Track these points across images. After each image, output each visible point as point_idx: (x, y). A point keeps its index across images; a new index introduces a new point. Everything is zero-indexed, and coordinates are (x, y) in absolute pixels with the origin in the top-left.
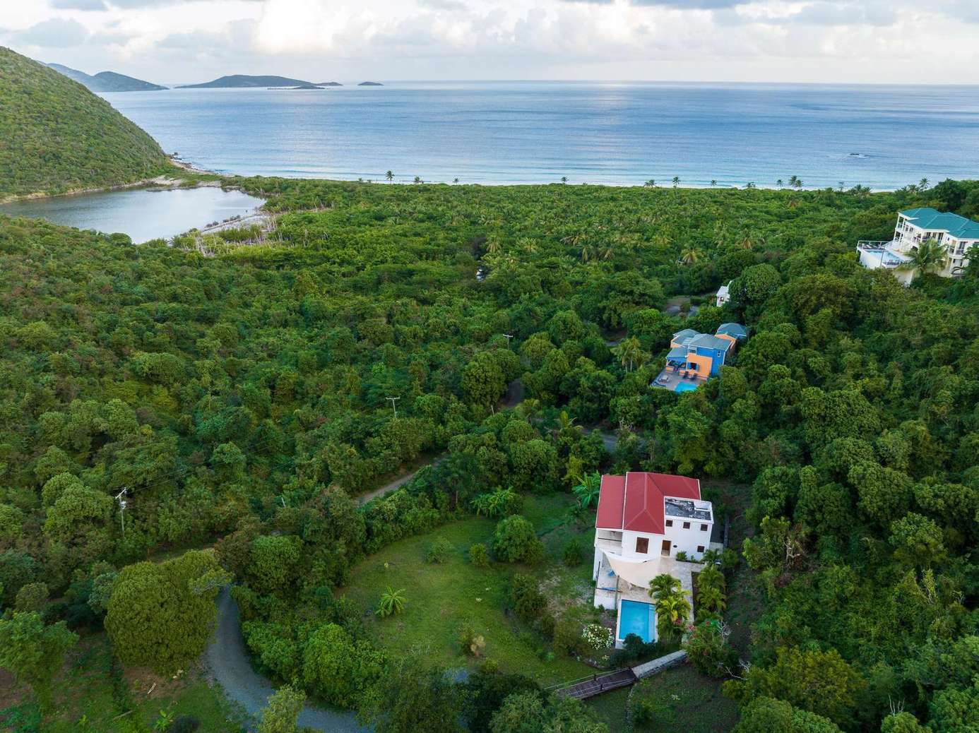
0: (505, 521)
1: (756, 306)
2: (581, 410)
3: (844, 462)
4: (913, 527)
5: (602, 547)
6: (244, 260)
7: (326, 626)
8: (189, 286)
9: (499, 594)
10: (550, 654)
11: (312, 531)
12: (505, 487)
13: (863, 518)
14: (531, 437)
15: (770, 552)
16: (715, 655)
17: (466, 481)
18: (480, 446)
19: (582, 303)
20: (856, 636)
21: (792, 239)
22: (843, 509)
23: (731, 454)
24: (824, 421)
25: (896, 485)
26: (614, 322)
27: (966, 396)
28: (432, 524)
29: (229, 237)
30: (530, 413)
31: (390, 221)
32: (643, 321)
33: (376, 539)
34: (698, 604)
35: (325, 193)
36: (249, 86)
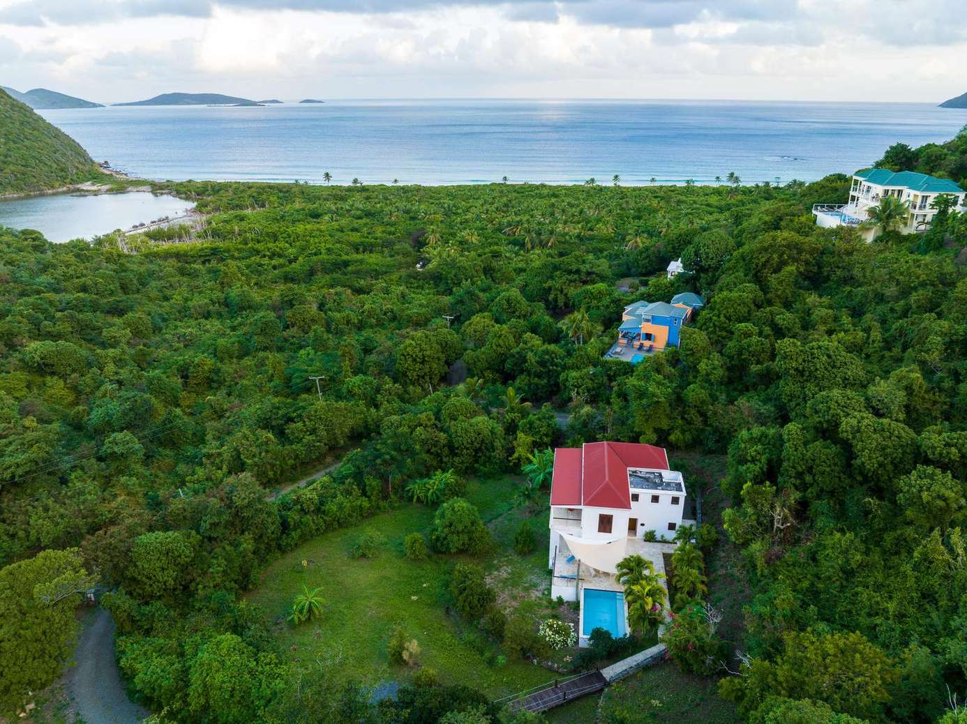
0: (445, 505)
1: (710, 274)
2: (529, 387)
3: (833, 416)
4: (926, 481)
5: (558, 528)
6: (167, 255)
7: (219, 637)
8: (102, 278)
9: (438, 590)
10: (500, 657)
11: (211, 524)
12: (444, 471)
13: (859, 478)
14: (475, 414)
15: (755, 523)
16: (702, 648)
17: (400, 465)
18: (416, 426)
19: (526, 285)
20: (869, 615)
21: (740, 214)
22: (837, 468)
23: (698, 420)
24: (802, 376)
25: (897, 437)
26: (561, 303)
27: (957, 342)
28: (361, 515)
29: (156, 236)
30: (473, 393)
31: (326, 218)
32: (592, 296)
33: (293, 534)
34: (673, 589)
35: (260, 194)
36: (188, 104)
